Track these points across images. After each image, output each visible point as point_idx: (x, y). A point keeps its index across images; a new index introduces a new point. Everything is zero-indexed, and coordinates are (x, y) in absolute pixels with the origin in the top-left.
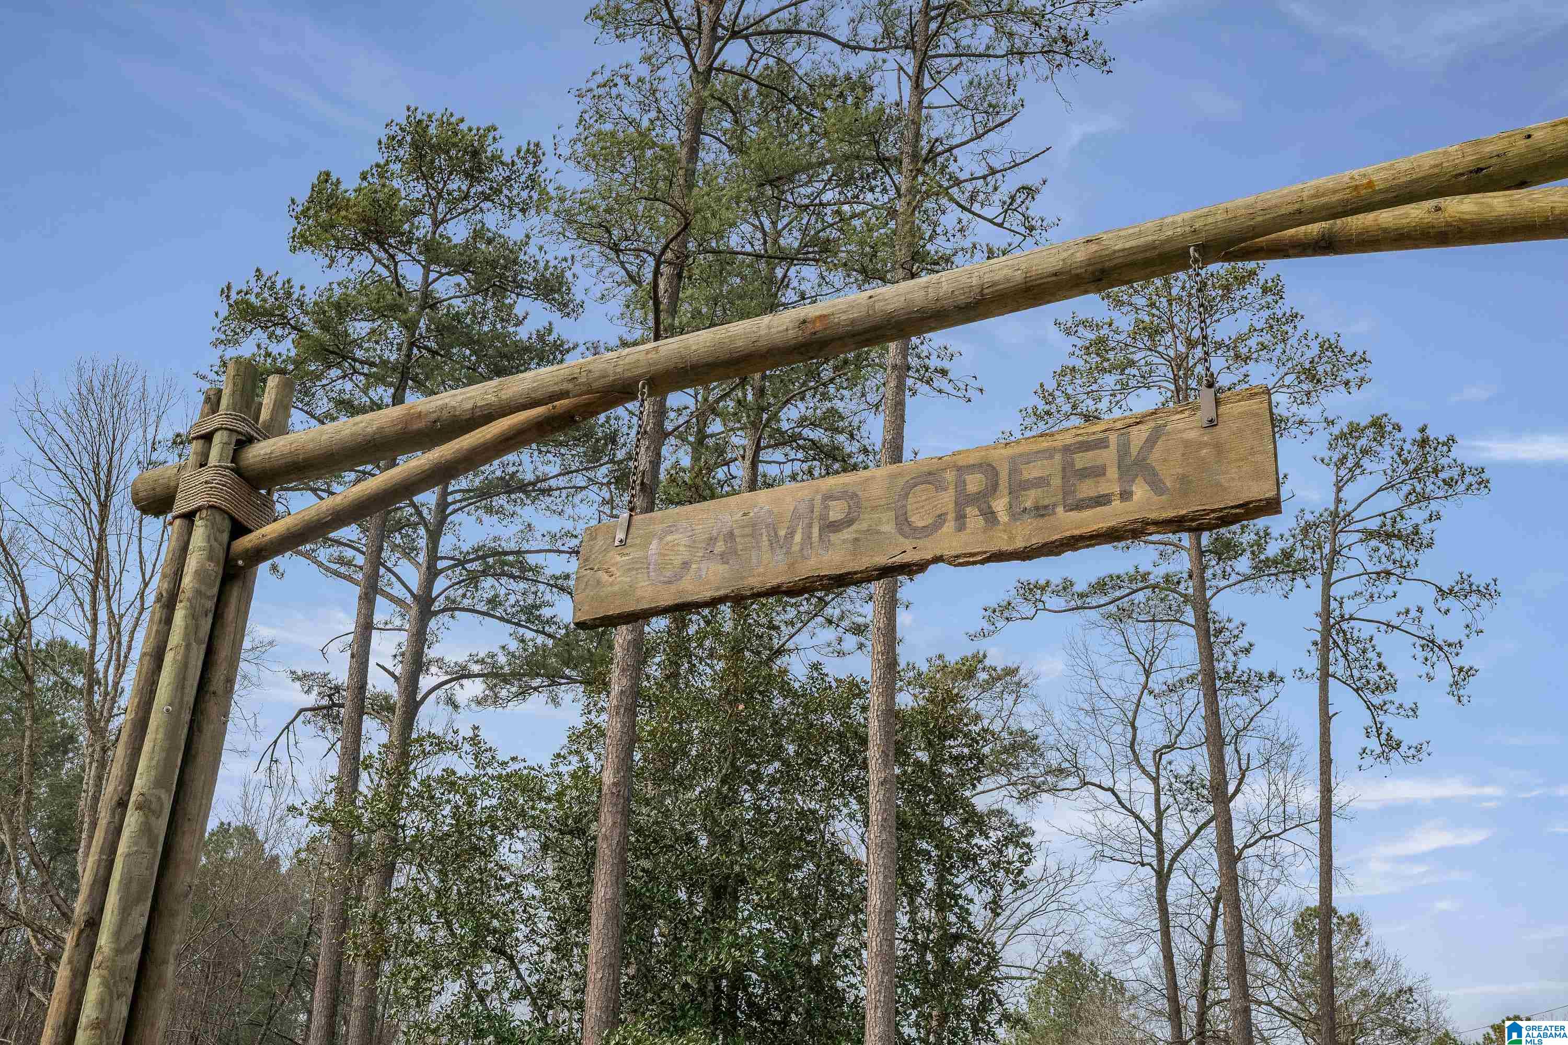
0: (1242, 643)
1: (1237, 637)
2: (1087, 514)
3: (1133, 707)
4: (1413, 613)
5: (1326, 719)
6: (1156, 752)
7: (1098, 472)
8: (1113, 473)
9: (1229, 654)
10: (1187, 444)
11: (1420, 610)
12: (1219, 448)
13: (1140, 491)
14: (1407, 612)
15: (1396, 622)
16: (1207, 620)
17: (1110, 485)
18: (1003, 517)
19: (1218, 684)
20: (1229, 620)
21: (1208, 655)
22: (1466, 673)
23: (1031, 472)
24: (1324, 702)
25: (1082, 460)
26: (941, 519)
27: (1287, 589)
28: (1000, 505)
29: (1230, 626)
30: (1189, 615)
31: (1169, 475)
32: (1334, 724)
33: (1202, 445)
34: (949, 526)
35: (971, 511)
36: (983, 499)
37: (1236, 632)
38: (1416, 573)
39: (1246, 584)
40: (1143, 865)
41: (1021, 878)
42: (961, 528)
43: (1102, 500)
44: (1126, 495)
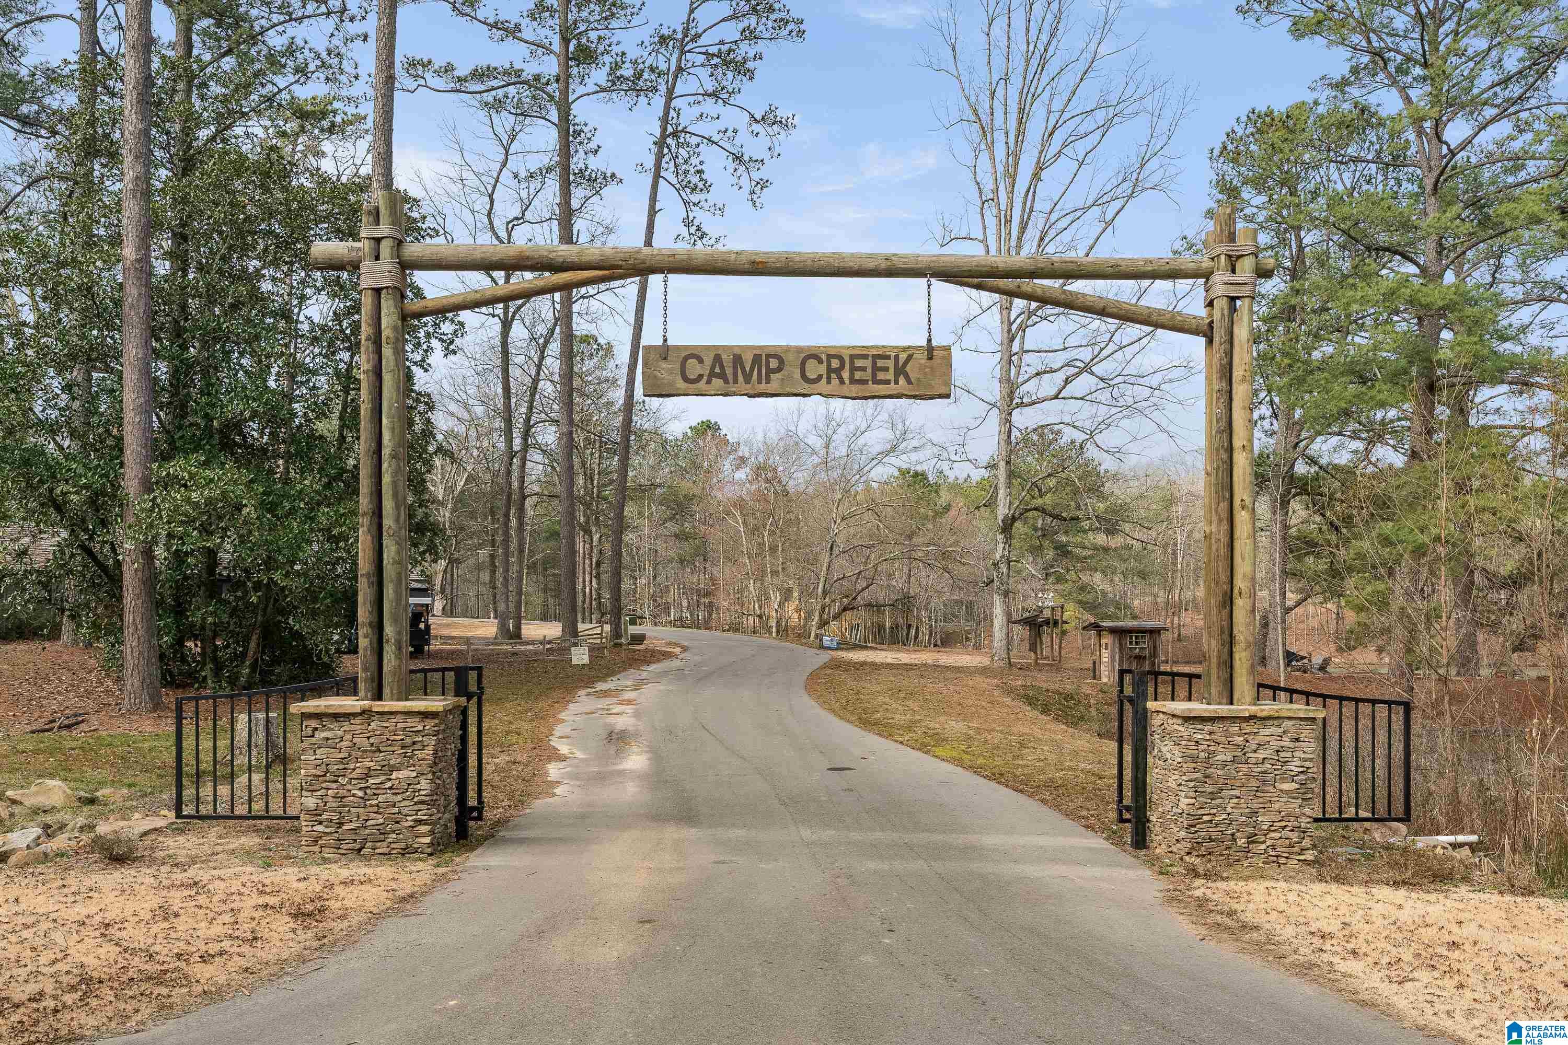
0: (593, 145)
1: (589, 139)
2: (881, 386)
3: (493, 181)
4: (730, 133)
5: (652, 213)
6: (508, 223)
7: (886, 369)
8: (892, 370)
9: (581, 152)
10: (921, 365)
11: (735, 131)
12: (932, 368)
13: (902, 381)
14: (726, 132)
15: (716, 138)
16: (568, 121)
17: (890, 376)
18: (847, 381)
19: (572, 178)
20: (586, 125)
21: (565, 152)
22: (763, 184)
23: (859, 363)
24: (653, 199)
25: (880, 363)
26: (820, 377)
27: (632, 103)
28: (846, 375)
29: (586, 129)
30: (554, 115)
31: (913, 376)
32: (658, 218)
33: (926, 367)
34: (824, 380)
35: (833, 376)
36: (838, 371)
37: (589, 135)
38: (737, 99)
39: (602, 95)
40: (494, 316)
41: (452, 347)
42: (829, 382)
43: (887, 382)
44: (896, 383)
